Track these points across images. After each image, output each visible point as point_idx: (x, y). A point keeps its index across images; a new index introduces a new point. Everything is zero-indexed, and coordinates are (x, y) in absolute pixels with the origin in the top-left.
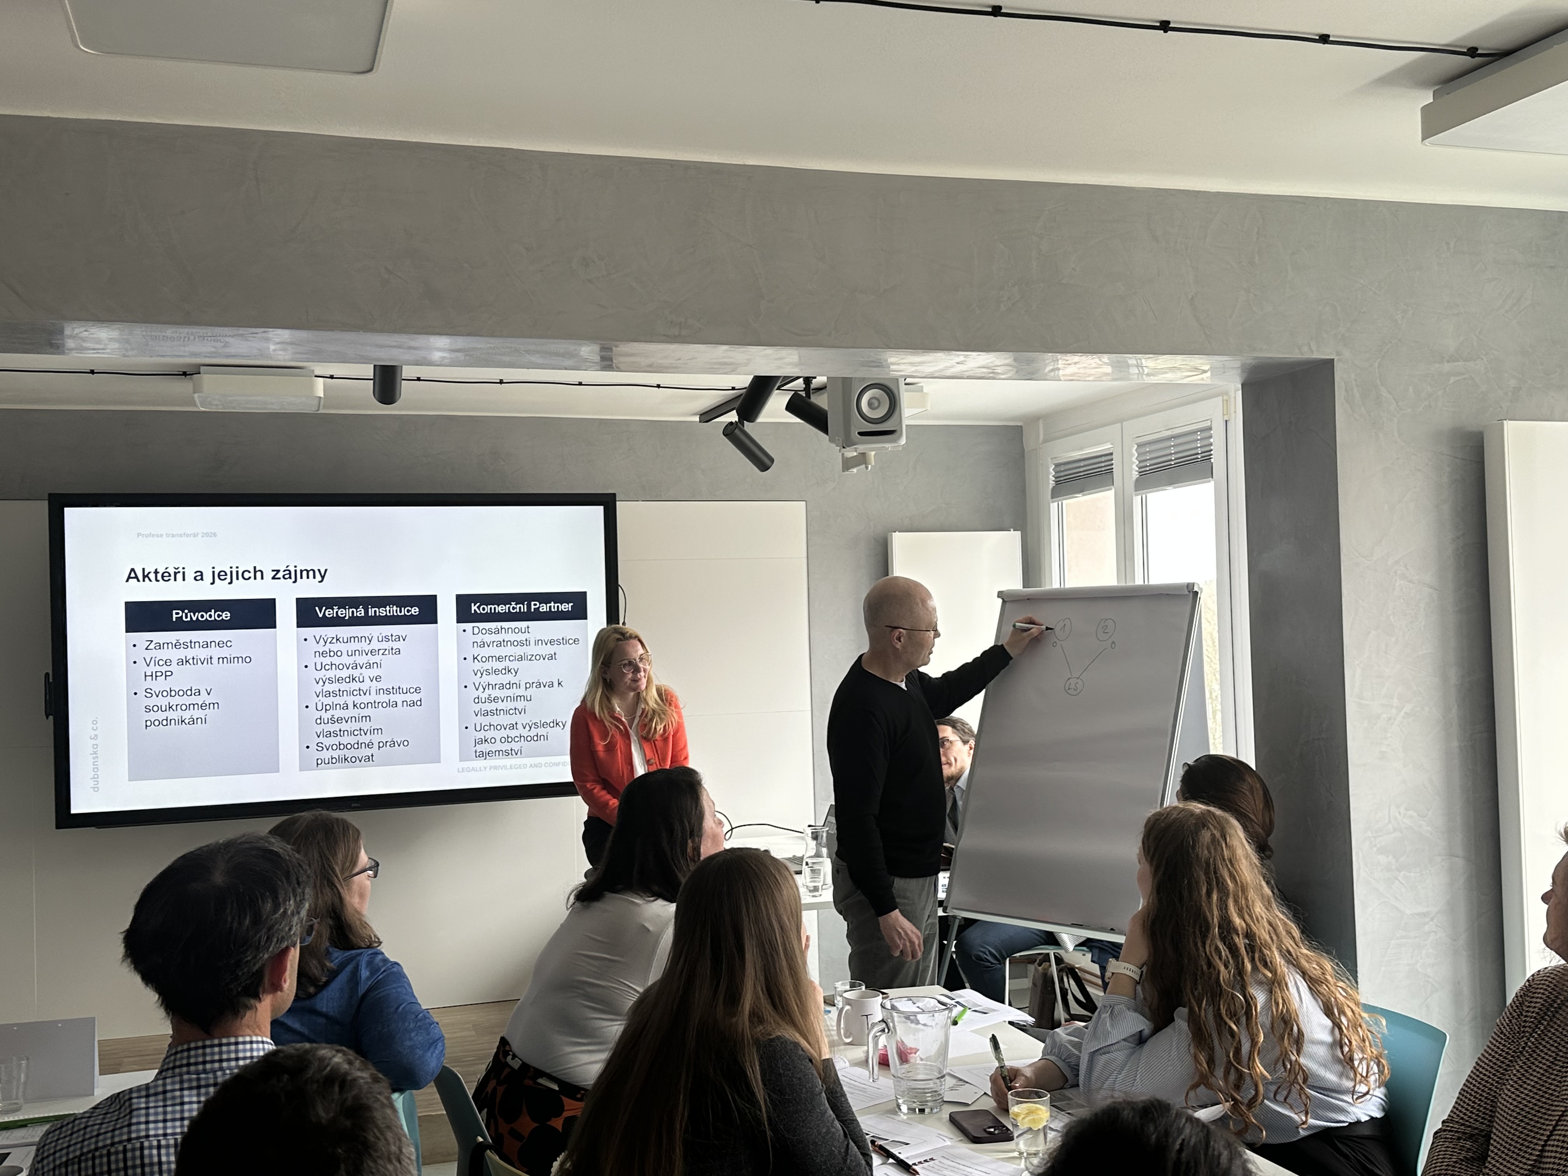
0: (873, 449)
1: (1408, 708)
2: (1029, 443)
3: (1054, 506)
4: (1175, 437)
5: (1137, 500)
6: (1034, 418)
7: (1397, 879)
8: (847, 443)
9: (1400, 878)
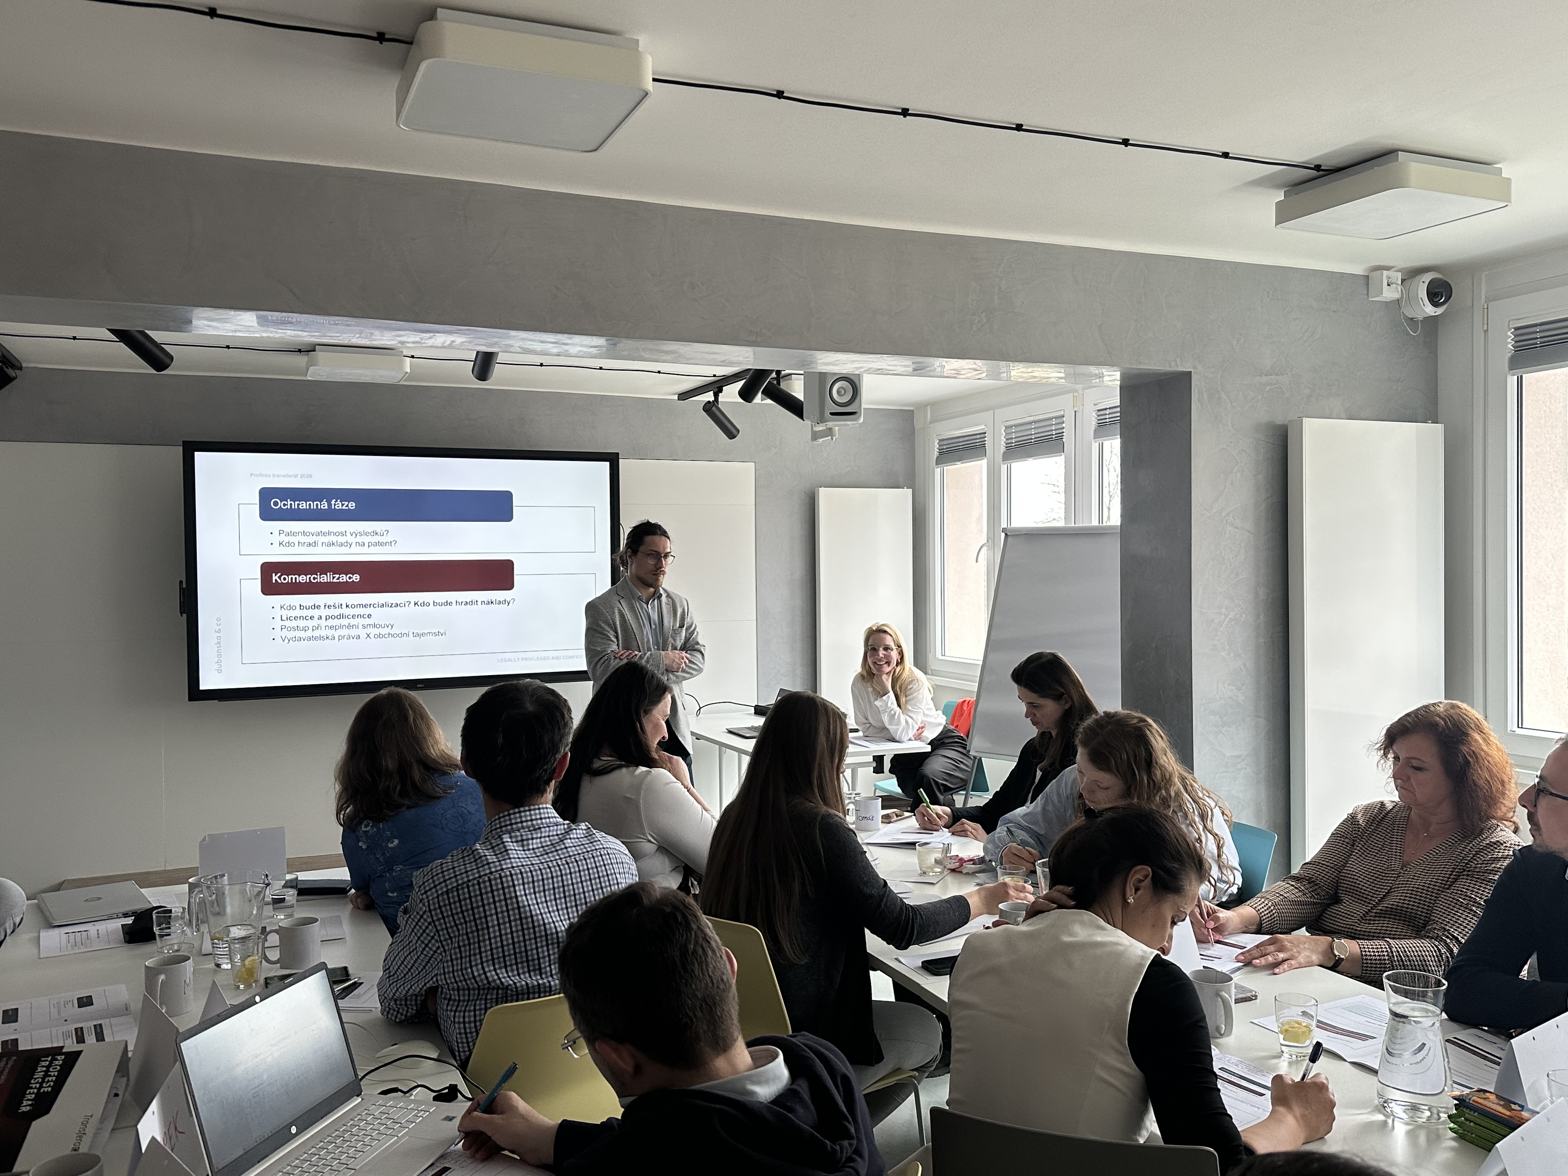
0: (838, 425)
1: (1231, 616)
2: (918, 424)
3: (938, 471)
4: (1035, 422)
5: (1004, 468)
6: (923, 406)
7: (1221, 732)
8: (822, 420)
9: (1223, 732)
